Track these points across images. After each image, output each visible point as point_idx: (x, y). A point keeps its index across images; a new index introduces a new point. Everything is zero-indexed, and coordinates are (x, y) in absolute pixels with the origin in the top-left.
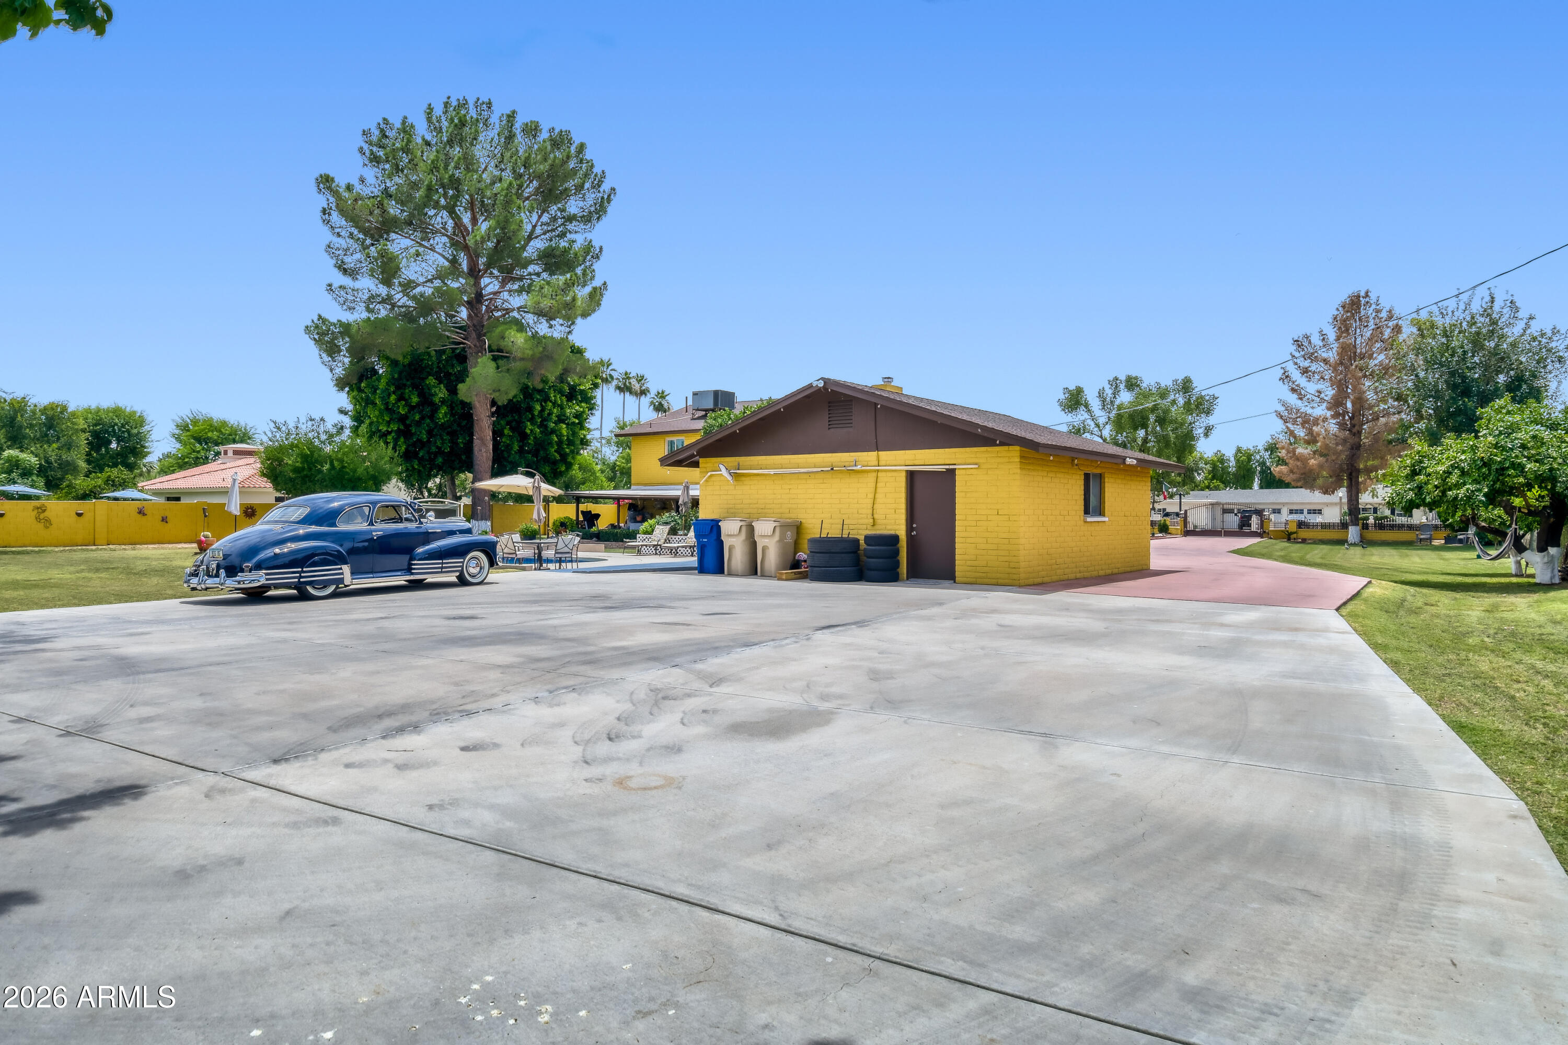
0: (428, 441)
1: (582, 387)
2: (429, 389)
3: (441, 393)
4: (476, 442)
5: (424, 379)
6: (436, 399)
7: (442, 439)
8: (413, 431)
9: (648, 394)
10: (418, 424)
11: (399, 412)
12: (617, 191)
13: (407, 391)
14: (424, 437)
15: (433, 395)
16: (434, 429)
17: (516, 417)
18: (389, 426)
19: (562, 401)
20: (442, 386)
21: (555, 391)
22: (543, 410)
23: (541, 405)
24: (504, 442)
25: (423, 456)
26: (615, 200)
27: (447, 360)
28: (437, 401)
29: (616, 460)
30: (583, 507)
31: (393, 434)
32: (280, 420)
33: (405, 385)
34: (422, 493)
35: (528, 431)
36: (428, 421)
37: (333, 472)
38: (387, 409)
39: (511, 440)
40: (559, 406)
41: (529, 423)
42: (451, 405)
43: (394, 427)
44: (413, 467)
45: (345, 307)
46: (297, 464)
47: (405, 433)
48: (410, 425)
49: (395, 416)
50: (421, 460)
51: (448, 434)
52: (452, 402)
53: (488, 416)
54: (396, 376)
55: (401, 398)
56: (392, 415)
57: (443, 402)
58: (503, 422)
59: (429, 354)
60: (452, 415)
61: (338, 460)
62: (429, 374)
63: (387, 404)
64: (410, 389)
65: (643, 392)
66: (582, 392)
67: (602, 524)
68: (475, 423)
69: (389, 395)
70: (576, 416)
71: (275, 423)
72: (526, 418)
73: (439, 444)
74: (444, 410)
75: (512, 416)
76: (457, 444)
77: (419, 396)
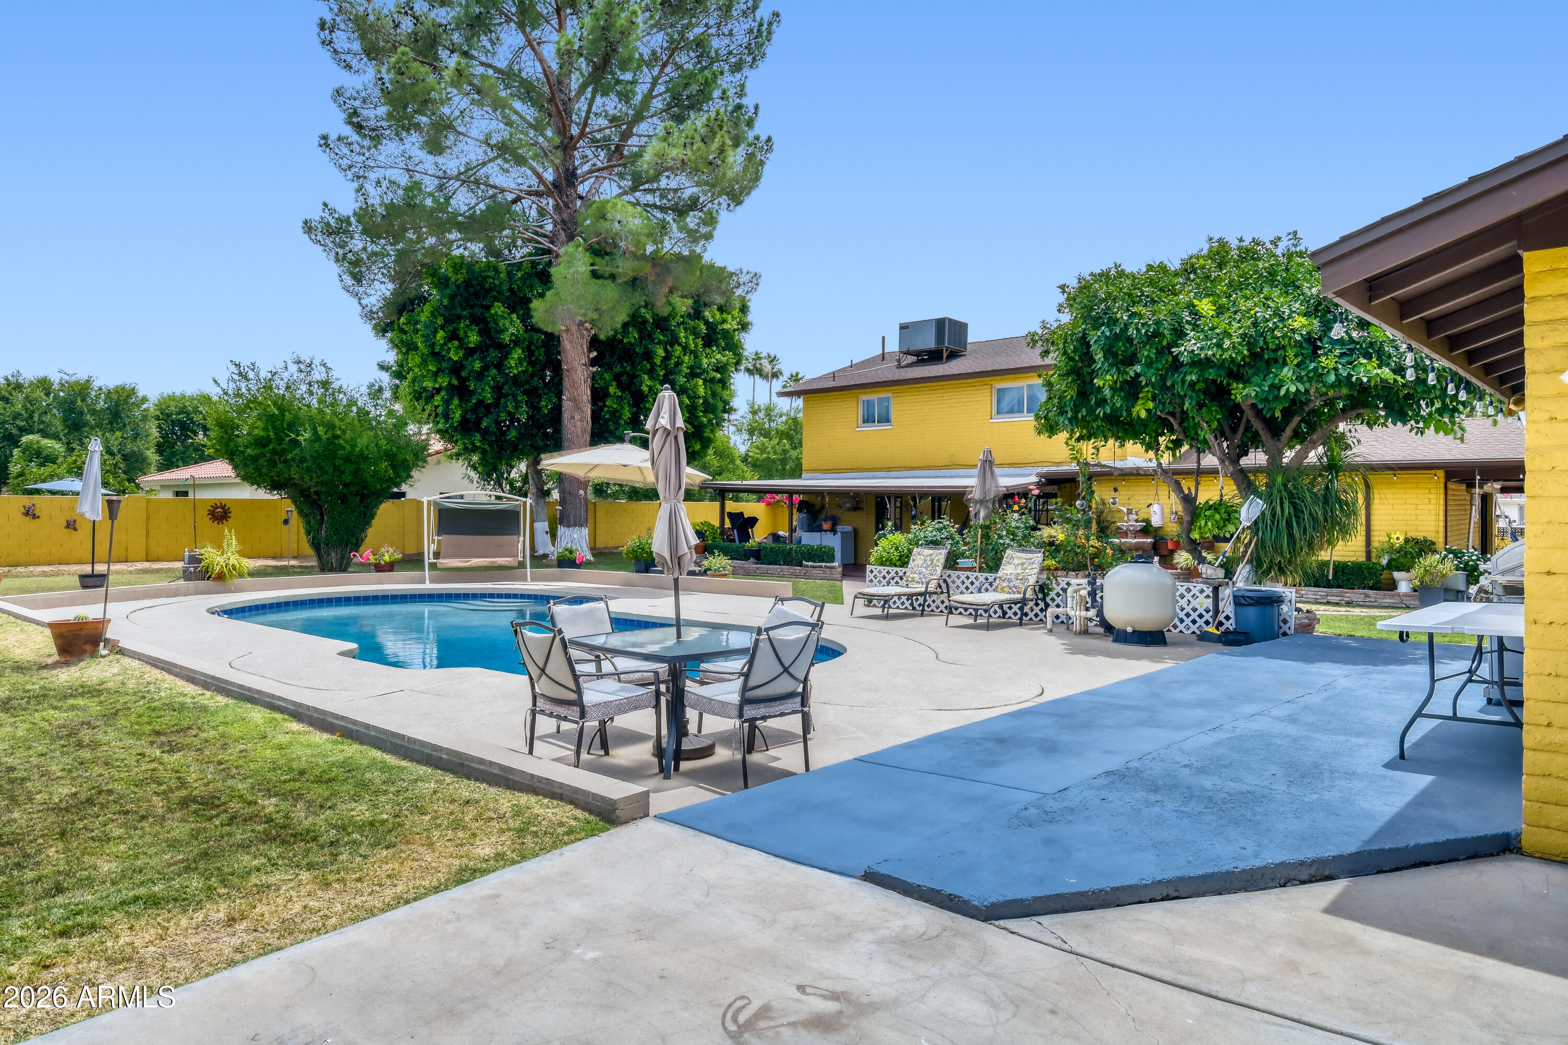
0: (497, 404)
1: (726, 326)
2: (495, 323)
3: (512, 327)
4: (567, 405)
5: (488, 308)
6: (506, 338)
7: (516, 401)
8: (472, 387)
9: (781, 377)
10: (480, 375)
11: (450, 358)
12: (782, 17)
13: (462, 325)
14: (488, 397)
15: (501, 331)
16: (504, 384)
17: (628, 368)
18: (436, 381)
19: (696, 346)
20: (514, 316)
21: (685, 329)
22: (667, 358)
23: (666, 350)
24: (611, 407)
25: (487, 427)
26: (779, 33)
27: (523, 279)
28: (507, 339)
29: (748, 451)
30: (732, 506)
31: (443, 393)
32: (245, 362)
33: (459, 317)
34: (501, 486)
35: (645, 389)
36: (494, 371)
37: (316, 445)
38: (434, 354)
39: (620, 404)
40: (691, 352)
41: (646, 377)
42: (528, 347)
43: (443, 381)
44: (473, 444)
45: (350, 175)
46: (256, 432)
47: (461, 391)
48: (468, 379)
49: (444, 365)
50: (485, 433)
51: (524, 393)
52: (531, 343)
53: (585, 365)
54: (446, 302)
55: (453, 336)
56: (440, 363)
57: (516, 342)
58: (608, 376)
59: (496, 269)
60: (531, 363)
61: (323, 424)
62: (496, 299)
63: (432, 346)
64: (467, 322)
65: (775, 375)
66: (726, 334)
67: (759, 535)
68: (565, 374)
69: (435, 331)
70: (717, 370)
71: (238, 365)
72: (642, 369)
73: (510, 408)
74: (517, 353)
75: (622, 367)
76: (539, 409)
77: (480, 333)
